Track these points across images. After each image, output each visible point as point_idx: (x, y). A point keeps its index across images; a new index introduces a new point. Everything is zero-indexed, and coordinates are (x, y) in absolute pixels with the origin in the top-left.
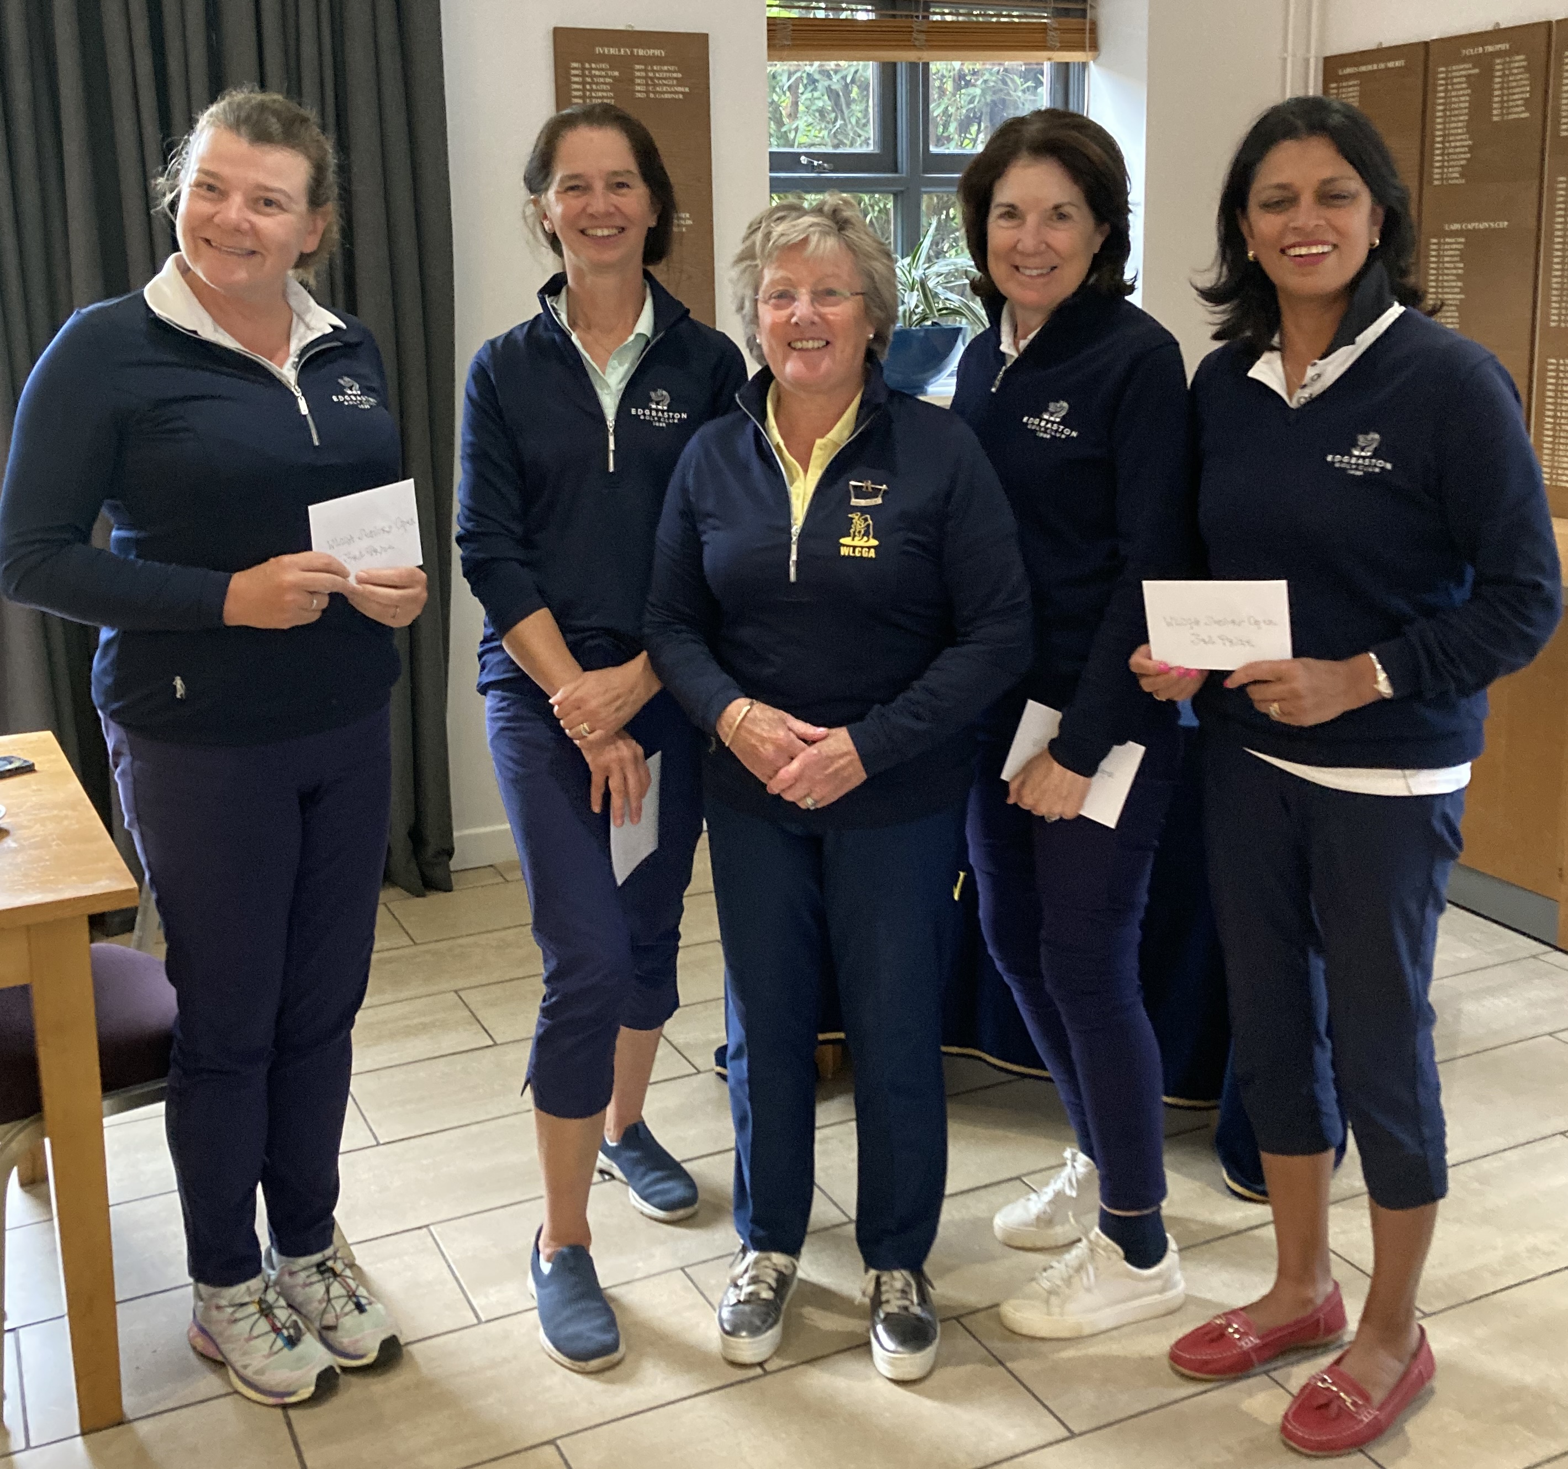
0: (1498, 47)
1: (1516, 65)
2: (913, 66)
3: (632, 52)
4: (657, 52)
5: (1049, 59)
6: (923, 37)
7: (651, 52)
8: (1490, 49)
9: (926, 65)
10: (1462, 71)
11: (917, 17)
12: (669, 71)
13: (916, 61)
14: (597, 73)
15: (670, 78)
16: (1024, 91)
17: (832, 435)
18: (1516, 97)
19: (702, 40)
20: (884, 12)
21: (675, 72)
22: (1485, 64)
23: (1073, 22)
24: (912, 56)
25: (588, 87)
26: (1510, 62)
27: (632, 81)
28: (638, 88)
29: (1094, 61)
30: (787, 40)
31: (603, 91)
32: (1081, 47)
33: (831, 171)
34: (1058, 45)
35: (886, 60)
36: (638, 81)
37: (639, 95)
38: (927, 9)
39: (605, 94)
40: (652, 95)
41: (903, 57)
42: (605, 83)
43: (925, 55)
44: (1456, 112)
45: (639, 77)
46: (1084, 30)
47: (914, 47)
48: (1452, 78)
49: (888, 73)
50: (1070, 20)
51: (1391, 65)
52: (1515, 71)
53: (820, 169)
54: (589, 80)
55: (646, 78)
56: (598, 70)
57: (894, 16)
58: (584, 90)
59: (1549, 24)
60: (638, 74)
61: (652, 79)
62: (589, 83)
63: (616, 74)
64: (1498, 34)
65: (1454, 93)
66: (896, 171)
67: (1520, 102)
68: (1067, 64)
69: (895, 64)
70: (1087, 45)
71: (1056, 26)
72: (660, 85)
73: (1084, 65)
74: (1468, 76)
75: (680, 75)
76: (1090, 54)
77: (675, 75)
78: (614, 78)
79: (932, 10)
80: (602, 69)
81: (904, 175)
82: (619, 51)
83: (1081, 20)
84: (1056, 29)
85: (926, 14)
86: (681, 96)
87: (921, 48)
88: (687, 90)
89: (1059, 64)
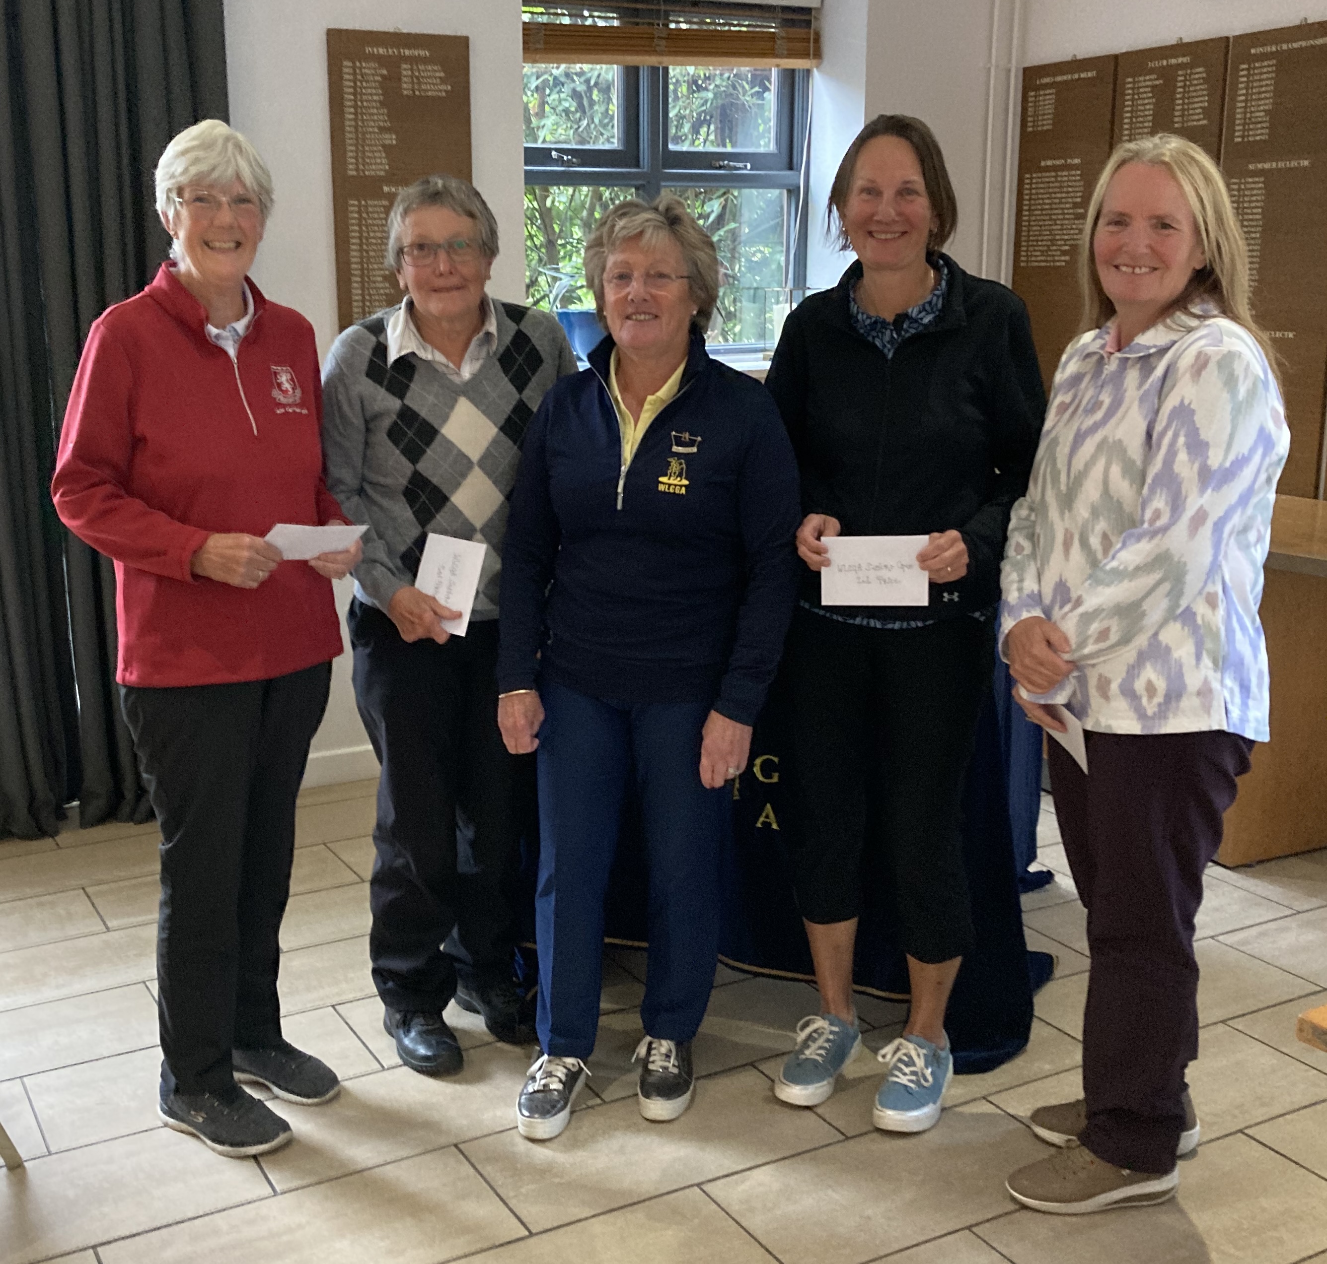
0: (1180, 60)
1: (1197, 76)
2: (654, 70)
3: (399, 52)
4: (422, 53)
5: (778, 66)
6: (663, 42)
7: (416, 53)
8: (1173, 61)
9: (666, 70)
10: (1147, 81)
11: (658, 25)
12: (433, 70)
13: (656, 65)
14: (367, 71)
15: (433, 77)
16: (752, 95)
17: (661, 394)
18: (1196, 105)
19: (462, 43)
20: (627, 20)
21: (435, 71)
22: (1168, 75)
23: (799, 32)
24: (653, 60)
25: (359, 84)
26: (1191, 74)
27: (400, 80)
28: (405, 86)
29: (817, 67)
30: (539, 42)
31: (371, 88)
32: (805, 55)
33: (579, 166)
34: (785, 52)
35: (631, 64)
36: (405, 79)
37: (405, 92)
38: (667, 18)
39: (374, 91)
40: (417, 93)
41: (645, 61)
42: (375, 81)
43: (665, 60)
44: (1141, 119)
45: (405, 76)
46: (809, 39)
47: (655, 52)
48: (1139, 88)
49: (631, 76)
50: (794, 30)
51: (1083, 75)
52: (1195, 82)
53: (569, 164)
54: (359, 77)
55: (412, 76)
56: (368, 68)
57: (637, 24)
58: (355, 87)
59: (1227, 38)
60: (404, 73)
61: (417, 78)
62: (360, 81)
63: (385, 72)
64: (1180, 48)
65: (1140, 102)
66: (638, 166)
67: (1198, 111)
68: (793, 71)
69: (637, 69)
70: (811, 53)
71: (784, 35)
72: (424, 83)
73: (808, 72)
74: (1153, 87)
75: (442, 74)
76: (814, 61)
77: (438, 74)
78: (382, 76)
79: (671, 18)
80: (372, 68)
81: (645, 170)
82: (388, 51)
83: (806, 30)
84: (783, 38)
85: (666, 22)
86: (444, 94)
87: (661, 54)
88: (449, 87)
89: (786, 70)
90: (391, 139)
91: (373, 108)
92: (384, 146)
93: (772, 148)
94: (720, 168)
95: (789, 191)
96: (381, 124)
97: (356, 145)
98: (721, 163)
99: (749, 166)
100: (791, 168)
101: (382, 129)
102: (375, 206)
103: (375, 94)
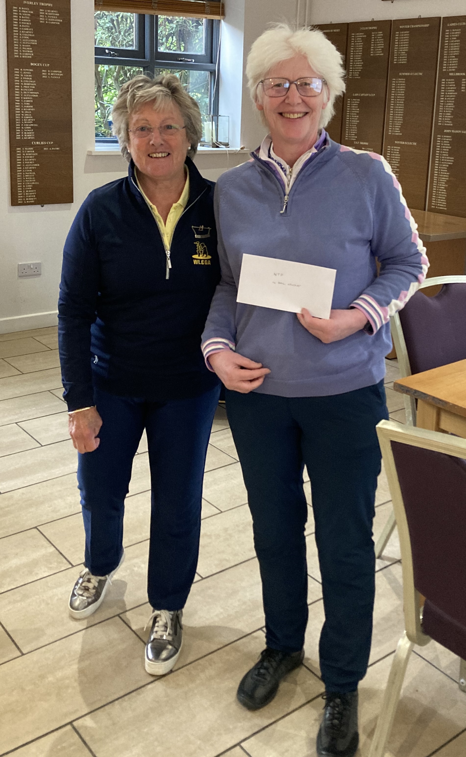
0: (373, 28)
1: (379, 35)
2: (152, 16)
3: (39, 4)
4: (49, 5)
5: (206, 18)
6: (156, 5)
7: (46, 4)
8: (370, 28)
9: (157, 16)
10: (360, 35)
12: (54, 13)
13: (153, 14)
14: (24, 11)
15: (54, 16)
16: (193, 27)
17: (180, 201)
18: (379, 47)
21: (56, 13)
22: (368, 33)
23: (215, 3)
24: (152, 12)
25: (20, 17)
26: (377, 34)
27: (39, 16)
28: (41, 19)
29: (223, 19)
32: (218, 14)
33: (118, 57)
34: (209, 12)
35: (141, 13)
36: (41, 16)
37: (41, 22)
39: (27, 20)
40: (47, 22)
41: (148, 13)
42: (27, 16)
43: (157, 12)
44: (358, 51)
46: (220, 7)
47: (152, 9)
48: (357, 38)
49: (141, 19)
51: (335, 31)
52: (379, 37)
53: (114, 55)
55: (45, 15)
58: (18, 18)
59: (391, 21)
60: (41, 13)
61: (47, 15)
62: (20, 15)
63: (32, 12)
64: (373, 23)
65: (357, 44)
66: (144, 58)
67: (380, 49)
68: (213, 20)
69: (144, 15)
70: (221, 13)
71: (209, 4)
72: (50, 18)
73: (219, 21)
74: (362, 38)
75: (58, 15)
76: (222, 17)
77: (56, 14)
78: (31, 14)
80: (26, 10)
81: (148, 60)
82: (34, 3)
83: (219, 3)
84: (208, 6)
86: (59, 23)
87: (155, 9)
88: (61, 21)
89: (209, 20)
90: (34, 42)
91: (27, 28)
92: (31, 45)
93: (203, 53)
94: (181, 61)
95: (211, 72)
96: (30, 35)
97: (19, 44)
98: (181, 59)
99: (193, 61)
100: (212, 62)
101: (31, 38)
102: (27, 71)
103: (28, 22)
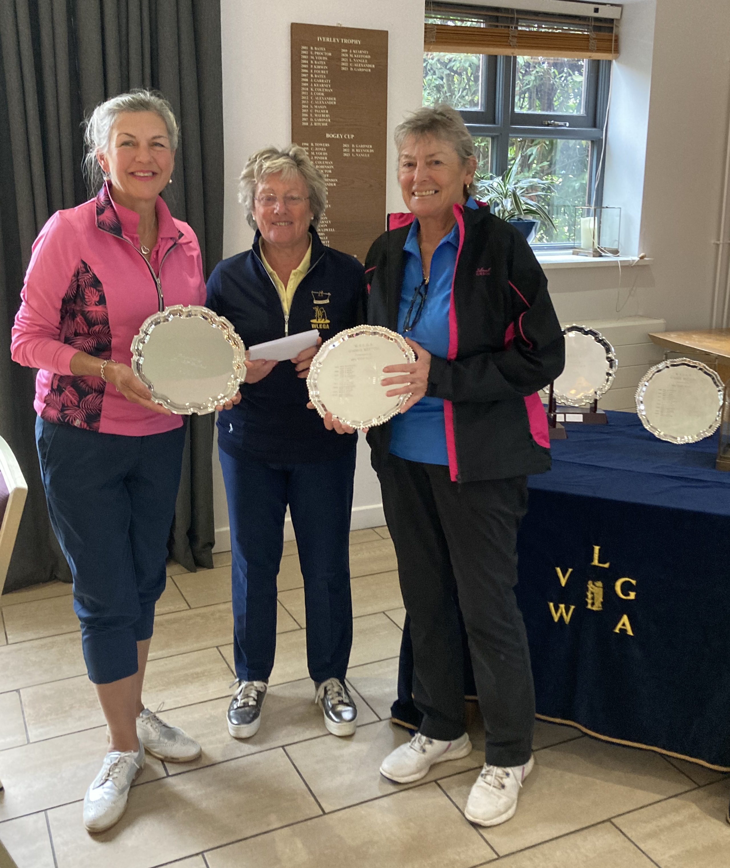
2: (508, 58)
3: (340, 41)
4: (356, 42)
5: (588, 58)
6: (515, 40)
7: (352, 41)
9: (515, 58)
11: (512, 27)
12: (363, 54)
13: (510, 55)
14: (318, 53)
15: (363, 58)
17: (300, 268)
19: (383, 35)
20: (490, 23)
21: (366, 54)
23: (604, 35)
24: (508, 52)
25: (312, 62)
27: (339, 60)
28: (343, 64)
29: (615, 59)
30: (433, 38)
31: (320, 65)
32: (608, 50)
34: (596, 49)
35: (491, 54)
36: (343, 60)
37: (343, 69)
38: (517, 23)
39: (322, 67)
40: (351, 69)
41: (501, 52)
42: (323, 60)
43: (516, 51)
45: (344, 57)
46: (612, 40)
47: (509, 46)
49: (492, 62)
50: (602, 33)
54: (313, 58)
55: (349, 58)
56: (319, 51)
57: (497, 26)
58: (309, 64)
60: (343, 55)
61: (352, 59)
62: (312, 60)
63: (330, 54)
66: (494, 123)
68: (599, 61)
69: (495, 56)
70: (613, 49)
71: (595, 37)
72: (356, 63)
73: (610, 62)
75: (369, 57)
76: (614, 55)
77: (366, 57)
78: (328, 57)
79: (519, 24)
80: (321, 51)
81: (499, 126)
82: (332, 40)
83: (610, 34)
84: (594, 39)
85: (516, 26)
86: (370, 70)
87: (514, 47)
88: (374, 66)
89: (594, 61)
90: (332, 101)
91: (321, 79)
92: (327, 105)
93: (582, 112)
94: (548, 125)
95: (592, 142)
96: (326, 90)
97: (309, 105)
98: (549, 122)
99: (568, 124)
100: (595, 126)
101: (327, 95)
102: (320, 147)
103: (323, 69)
